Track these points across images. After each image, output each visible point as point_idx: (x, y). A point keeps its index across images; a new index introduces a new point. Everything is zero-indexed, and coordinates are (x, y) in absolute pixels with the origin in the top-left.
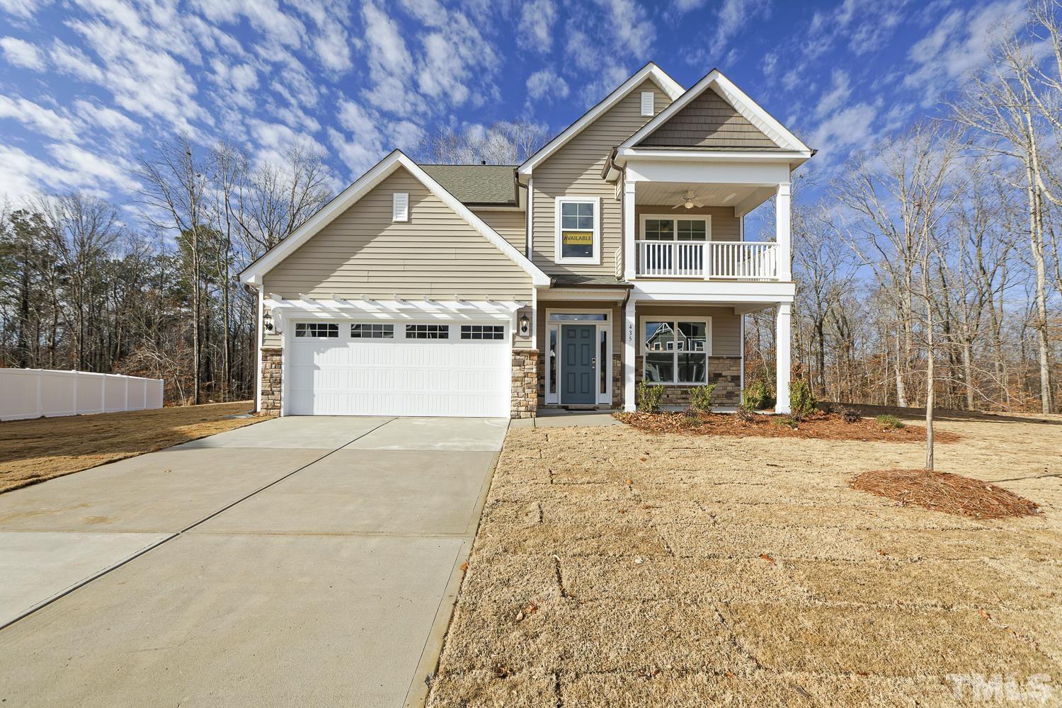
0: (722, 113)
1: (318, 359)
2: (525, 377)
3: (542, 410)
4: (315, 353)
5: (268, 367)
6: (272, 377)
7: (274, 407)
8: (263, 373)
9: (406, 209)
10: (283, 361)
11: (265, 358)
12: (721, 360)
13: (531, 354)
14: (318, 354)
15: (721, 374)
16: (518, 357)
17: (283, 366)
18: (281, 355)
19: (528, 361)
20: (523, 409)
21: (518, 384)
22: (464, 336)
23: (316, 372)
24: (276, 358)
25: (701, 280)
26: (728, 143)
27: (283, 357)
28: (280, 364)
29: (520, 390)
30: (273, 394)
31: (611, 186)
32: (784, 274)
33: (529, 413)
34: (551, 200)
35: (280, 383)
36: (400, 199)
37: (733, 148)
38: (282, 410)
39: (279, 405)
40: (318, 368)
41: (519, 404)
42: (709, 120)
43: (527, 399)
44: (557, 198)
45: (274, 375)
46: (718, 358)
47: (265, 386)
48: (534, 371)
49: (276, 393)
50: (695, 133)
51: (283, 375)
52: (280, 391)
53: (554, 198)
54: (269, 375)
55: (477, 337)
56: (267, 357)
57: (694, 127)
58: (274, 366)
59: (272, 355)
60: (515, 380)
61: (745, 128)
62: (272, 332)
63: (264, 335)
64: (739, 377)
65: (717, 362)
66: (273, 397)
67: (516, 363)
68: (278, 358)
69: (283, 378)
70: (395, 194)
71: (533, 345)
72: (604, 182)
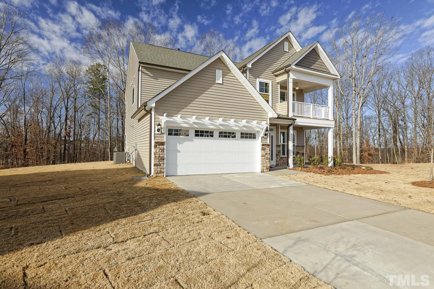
0: (317, 57)
1: (179, 147)
2: (266, 155)
3: (271, 169)
4: (178, 144)
5: (157, 151)
6: (159, 156)
7: (161, 172)
8: (155, 154)
9: (221, 78)
10: (165, 148)
11: (155, 147)
12: (299, 147)
13: (268, 145)
14: (179, 145)
15: (299, 152)
16: (263, 147)
17: (165, 151)
18: (164, 145)
19: (267, 148)
20: (265, 168)
21: (263, 158)
22: (242, 137)
23: (178, 154)
24: (161, 147)
25: (309, 118)
26: (318, 69)
27: (165, 146)
28: (163, 150)
29: (264, 160)
30: (160, 165)
31: (275, 77)
32: (331, 117)
33: (267, 170)
34: (255, 79)
35: (164, 159)
36: (219, 73)
37: (318, 71)
38: (165, 173)
39: (163, 171)
40: (179, 152)
41: (263, 167)
42: (313, 59)
43: (267, 164)
44: (257, 79)
45: (161, 155)
46: (298, 146)
47: (156, 162)
48: (269, 152)
49: (162, 165)
50: (310, 63)
51: (165, 156)
52: (164, 164)
53: (256, 79)
54: (158, 156)
55: (246, 137)
56: (157, 146)
57: (309, 61)
58: (160, 151)
59: (159, 145)
60: (262, 156)
61: (322, 64)
62: (159, 133)
63: (155, 134)
64: (304, 153)
65: (298, 148)
66: (160, 167)
67: (263, 149)
68: (163, 146)
69: (165, 157)
70: (217, 70)
71: (268, 142)
72: (272, 75)
